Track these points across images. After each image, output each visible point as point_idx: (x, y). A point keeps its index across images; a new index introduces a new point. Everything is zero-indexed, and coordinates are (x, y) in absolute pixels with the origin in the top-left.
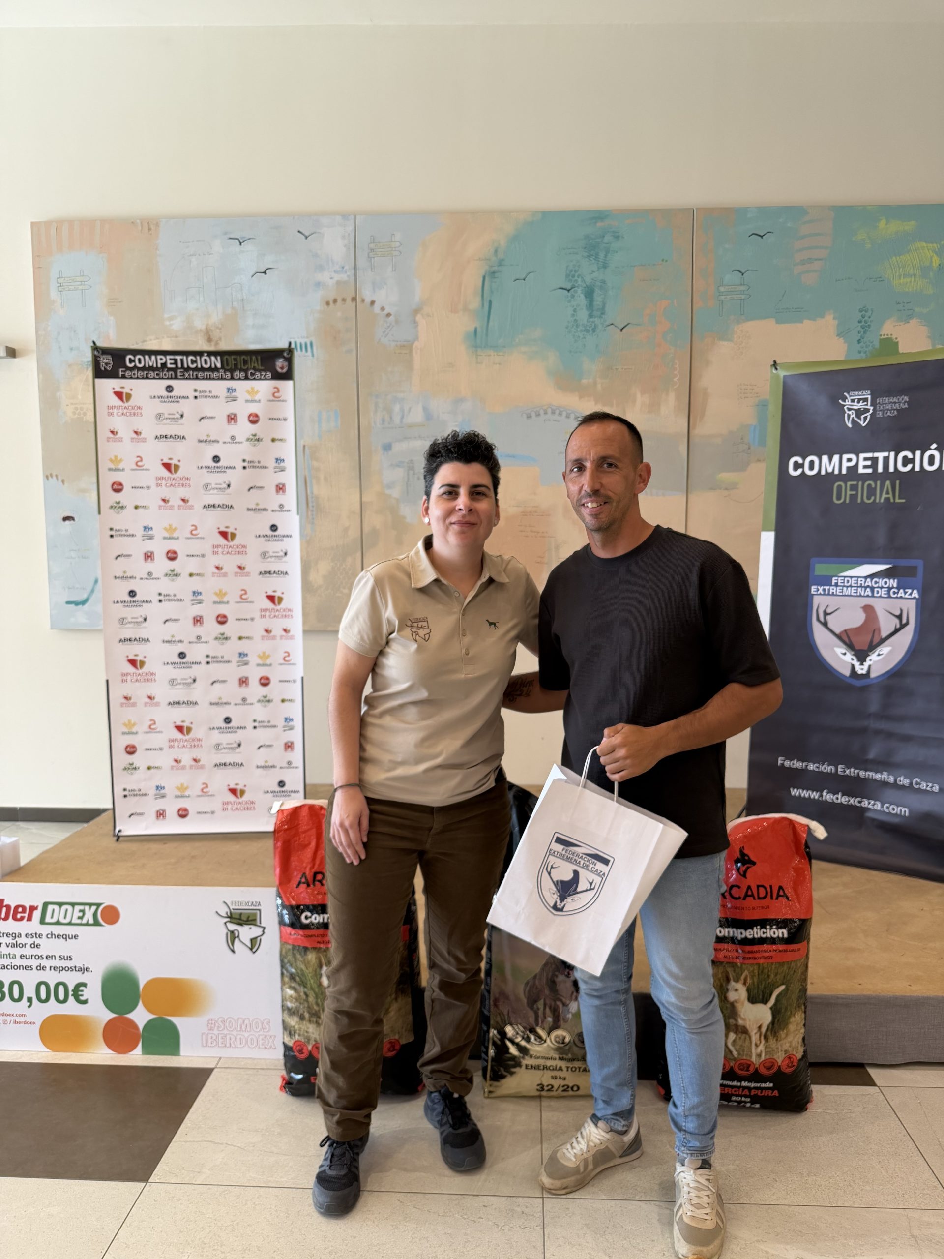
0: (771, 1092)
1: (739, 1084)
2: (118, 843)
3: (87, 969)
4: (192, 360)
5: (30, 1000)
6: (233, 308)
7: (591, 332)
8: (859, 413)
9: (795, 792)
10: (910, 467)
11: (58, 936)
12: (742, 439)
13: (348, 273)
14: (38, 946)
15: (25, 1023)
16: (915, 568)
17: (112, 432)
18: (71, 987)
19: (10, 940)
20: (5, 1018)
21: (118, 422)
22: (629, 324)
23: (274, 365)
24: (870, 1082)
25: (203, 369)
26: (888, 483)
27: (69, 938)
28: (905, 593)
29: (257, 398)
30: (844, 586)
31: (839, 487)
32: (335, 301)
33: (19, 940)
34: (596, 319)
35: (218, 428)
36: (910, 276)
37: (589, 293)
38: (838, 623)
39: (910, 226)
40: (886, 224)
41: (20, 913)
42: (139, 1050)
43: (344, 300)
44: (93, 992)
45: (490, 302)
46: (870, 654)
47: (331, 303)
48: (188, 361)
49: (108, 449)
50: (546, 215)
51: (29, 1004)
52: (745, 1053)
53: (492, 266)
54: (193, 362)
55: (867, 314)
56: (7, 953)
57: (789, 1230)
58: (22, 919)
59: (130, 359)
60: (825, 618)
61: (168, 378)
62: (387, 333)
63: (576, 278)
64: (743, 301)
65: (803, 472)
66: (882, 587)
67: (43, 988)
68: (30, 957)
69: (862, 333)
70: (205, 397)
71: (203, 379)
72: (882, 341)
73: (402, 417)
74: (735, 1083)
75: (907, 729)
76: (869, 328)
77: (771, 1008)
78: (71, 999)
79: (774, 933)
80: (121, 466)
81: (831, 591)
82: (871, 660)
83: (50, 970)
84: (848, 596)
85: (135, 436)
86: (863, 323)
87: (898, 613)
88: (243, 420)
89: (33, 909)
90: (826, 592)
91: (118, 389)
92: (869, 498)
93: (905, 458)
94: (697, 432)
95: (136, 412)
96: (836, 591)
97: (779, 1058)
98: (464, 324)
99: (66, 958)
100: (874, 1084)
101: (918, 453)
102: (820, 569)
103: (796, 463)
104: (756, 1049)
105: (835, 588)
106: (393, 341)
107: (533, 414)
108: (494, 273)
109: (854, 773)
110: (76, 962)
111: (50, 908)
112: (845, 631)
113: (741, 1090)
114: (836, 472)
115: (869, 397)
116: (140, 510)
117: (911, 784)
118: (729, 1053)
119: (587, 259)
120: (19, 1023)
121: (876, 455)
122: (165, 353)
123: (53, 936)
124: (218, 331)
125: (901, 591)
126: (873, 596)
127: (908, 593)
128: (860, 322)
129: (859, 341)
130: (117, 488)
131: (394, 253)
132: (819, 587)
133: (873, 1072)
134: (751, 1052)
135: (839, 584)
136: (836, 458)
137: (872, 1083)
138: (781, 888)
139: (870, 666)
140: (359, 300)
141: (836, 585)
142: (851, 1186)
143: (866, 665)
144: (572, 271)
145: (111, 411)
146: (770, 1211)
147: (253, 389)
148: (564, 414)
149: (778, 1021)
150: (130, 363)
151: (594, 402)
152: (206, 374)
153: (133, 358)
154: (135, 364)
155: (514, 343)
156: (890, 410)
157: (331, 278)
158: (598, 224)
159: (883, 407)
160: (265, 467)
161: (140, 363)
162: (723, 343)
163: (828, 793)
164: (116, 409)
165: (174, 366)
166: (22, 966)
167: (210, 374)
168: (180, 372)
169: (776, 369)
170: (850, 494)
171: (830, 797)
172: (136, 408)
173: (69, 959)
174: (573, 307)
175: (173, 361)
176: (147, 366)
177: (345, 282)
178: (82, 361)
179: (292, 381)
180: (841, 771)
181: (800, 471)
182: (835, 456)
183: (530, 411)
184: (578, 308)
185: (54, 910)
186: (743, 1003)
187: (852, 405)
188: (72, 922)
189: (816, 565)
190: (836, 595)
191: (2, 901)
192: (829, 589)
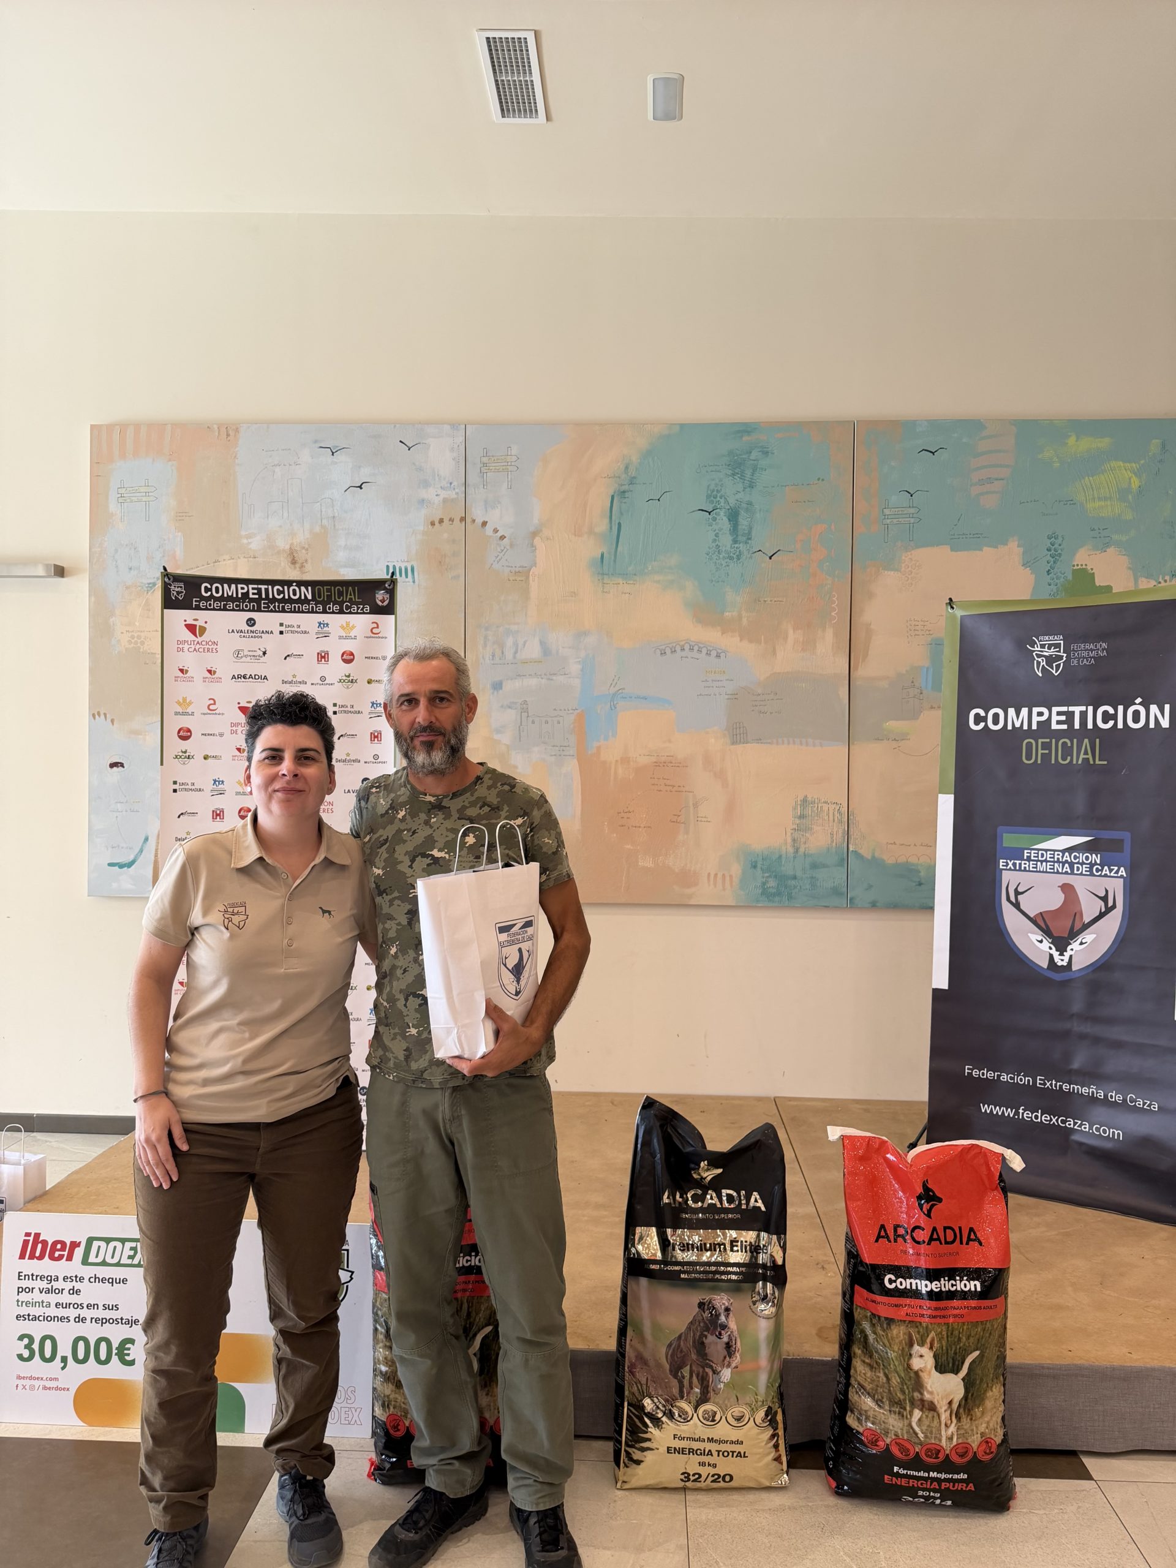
0: (965, 1485)
1: (926, 1475)
4: (278, 590)
5: (64, 1359)
6: (322, 526)
7: (735, 560)
8: (1050, 660)
9: (985, 1108)
10: (1111, 723)
11: (103, 1280)
12: (912, 682)
13: (457, 490)
14: (78, 1292)
15: (57, 1389)
16: (1122, 841)
17: (181, 671)
18: (115, 1345)
19: (44, 1285)
20: (33, 1382)
21: (188, 659)
22: (780, 550)
23: (373, 598)
24: (1086, 1475)
25: (290, 601)
26: (1086, 741)
27: (116, 1283)
28: (1110, 872)
29: (352, 634)
30: (1038, 861)
31: (1029, 745)
32: (441, 521)
33: (55, 1285)
34: (741, 545)
35: (305, 667)
36: (1106, 499)
37: (733, 516)
38: (1033, 904)
39: (1104, 443)
40: (1076, 441)
41: (59, 1250)
43: (452, 520)
45: (619, 524)
46: (1071, 942)
47: (437, 523)
48: (273, 591)
49: (176, 690)
50: (687, 430)
51: (63, 1364)
52: (933, 1436)
53: (622, 485)
54: (279, 592)
55: (1056, 541)
56: (40, 1301)
59: (206, 587)
60: (1016, 899)
61: (249, 610)
62: (499, 557)
63: (718, 499)
64: (911, 525)
65: (986, 725)
66: (1083, 864)
67: (81, 1345)
68: (67, 1306)
69: (1052, 563)
70: (292, 632)
71: (291, 612)
72: (1074, 571)
73: (516, 652)
74: (921, 1474)
75: (1116, 1033)
76: (1060, 557)
77: (963, 1379)
78: (115, 1359)
79: (965, 1286)
80: (189, 710)
81: (1023, 866)
82: (1072, 950)
83: (91, 1322)
84: (1043, 872)
86: (1053, 551)
87: (1102, 894)
88: (335, 658)
90: (1018, 868)
91: (190, 622)
92: (1064, 759)
93: (1105, 713)
94: (860, 673)
95: (211, 647)
96: (1029, 866)
97: (974, 1442)
98: (590, 549)
99: (111, 1308)
100: (1090, 1478)
101: (1121, 708)
102: (1009, 839)
103: (977, 715)
104: (946, 1431)
105: (1027, 863)
106: (508, 566)
107: (668, 651)
108: (624, 492)
109: (1056, 1086)
110: (123, 1313)
111: (96, 1244)
112: (1042, 913)
113: (929, 1483)
114: (1025, 727)
115: (1062, 642)
117: (1124, 1100)
119: (731, 478)
120: (49, 1388)
121: (1071, 709)
122: (247, 582)
123: (97, 1280)
124: (304, 551)
125: (1106, 868)
126: (1072, 873)
127: (1114, 871)
128: (1049, 550)
129: (1048, 572)
130: (185, 735)
131: (510, 468)
132: (1009, 861)
133: (1088, 1461)
134: (940, 1434)
135: (1032, 858)
136: (1024, 711)
137: (1088, 1476)
138: (971, 1230)
139: (1071, 956)
140: (468, 520)
141: (1029, 859)
143: (1067, 955)
144: (713, 491)
145: (181, 646)
147: (348, 624)
148: (704, 651)
149: (972, 1395)
150: (206, 592)
151: (738, 639)
152: (295, 607)
153: (209, 586)
154: (212, 594)
155: (646, 571)
156: (1086, 658)
157: (437, 495)
158: (744, 439)
159: (1078, 654)
160: (359, 712)
161: (217, 592)
162: (889, 573)
163: (1025, 1110)
164: (186, 644)
165: (257, 596)
166: (58, 1317)
167: (299, 607)
168: (264, 603)
169: (952, 608)
170: (1042, 754)
171: (1027, 1115)
172: (210, 643)
173: (114, 1308)
174: (715, 531)
175: (256, 591)
176: (225, 595)
177: (453, 500)
178: (142, 583)
179: (393, 616)
180: (1040, 1084)
181: (982, 725)
182: (1023, 709)
183: (663, 647)
184: (720, 533)
185: (99, 1247)
186: (930, 1372)
187: (1042, 651)
188: (121, 1262)
189: (1004, 834)
190: (1029, 871)
191: (37, 1235)
192: (1020, 864)
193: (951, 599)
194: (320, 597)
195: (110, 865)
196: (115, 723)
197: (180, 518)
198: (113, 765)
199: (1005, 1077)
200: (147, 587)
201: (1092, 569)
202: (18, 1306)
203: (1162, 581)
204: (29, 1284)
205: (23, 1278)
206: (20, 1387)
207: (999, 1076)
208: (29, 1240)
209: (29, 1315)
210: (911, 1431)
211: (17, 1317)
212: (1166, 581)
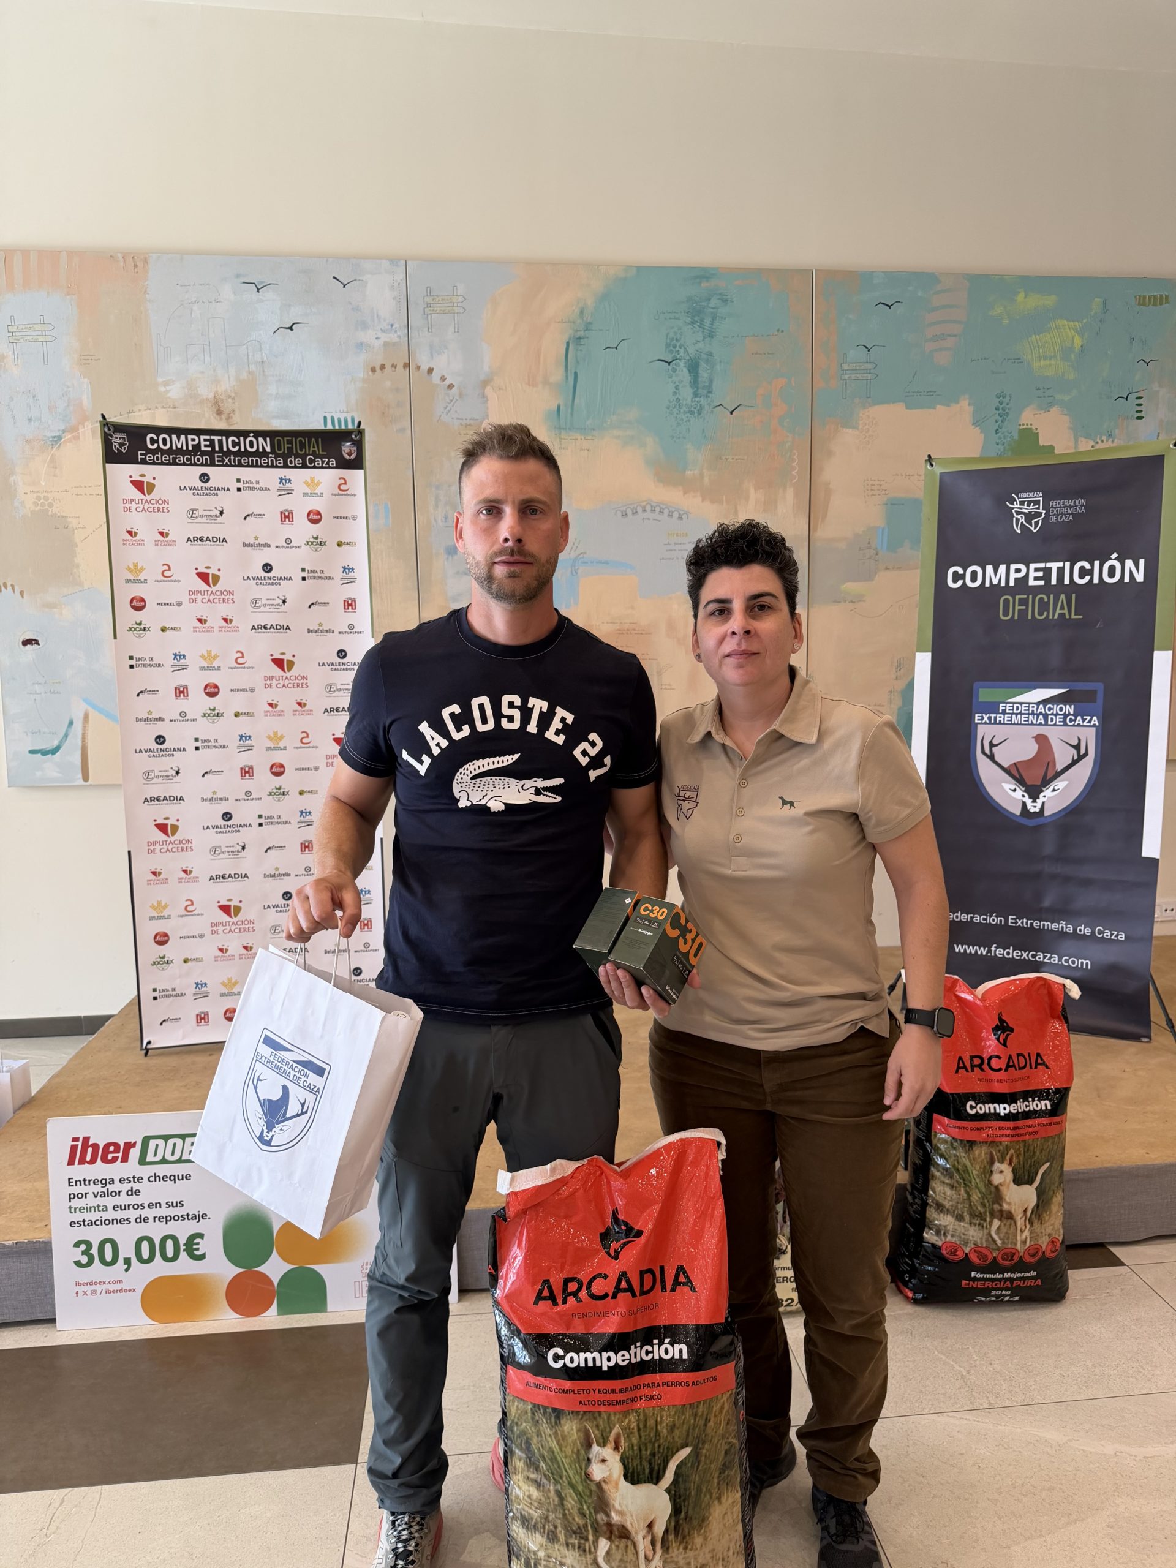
0: (1033, 1281)
1: (1001, 1276)
2: (147, 1058)
3: (204, 1216)
4: (233, 441)
5: (127, 1261)
6: (250, 372)
7: (696, 415)
8: (1029, 517)
9: (960, 949)
10: (1087, 578)
11: (164, 1178)
12: (869, 543)
13: (399, 333)
14: (137, 1192)
15: (122, 1291)
16: (1095, 692)
17: (130, 533)
18: (182, 1241)
19: (98, 1188)
20: (94, 1287)
21: (137, 520)
22: (740, 405)
23: (340, 450)
24: (1117, 1262)
25: (247, 454)
26: (1063, 596)
27: (179, 1179)
28: (1084, 720)
29: (318, 491)
30: (1013, 714)
31: (1007, 601)
32: (383, 367)
33: (111, 1188)
34: (702, 399)
35: (269, 528)
36: (1051, 358)
37: (693, 367)
38: (1006, 755)
39: (1050, 301)
40: (1025, 297)
41: (112, 1152)
42: (274, 1309)
43: (394, 366)
44: (213, 1244)
45: (576, 374)
46: (1044, 789)
47: (378, 369)
48: (228, 443)
49: (127, 556)
50: (643, 273)
51: (126, 1266)
52: (1010, 1241)
53: (577, 331)
54: (234, 444)
55: (1004, 400)
56: (96, 1205)
57: (1097, 1425)
58: (114, 1160)
59: (152, 439)
60: (991, 751)
61: (202, 465)
62: (448, 408)
63: (677, 348)
64: (869, 381)
65: (964, 584)
66: (1057, 714)
67: (145, 1245)
68: (126, 1207)
69: (1000, 422)
70: (251, 489)
71: (248, 466)
72: (1021, 432)
74: (997, 1276)
75: (1087, 871)
76: (1007, 416)
77: (1036, 1189)
78: (183, 1255)
79: (1037, 1105)
80: (142, 577)
81: (998, 719)
82: (1045, 796)
83: (155, 1221)
84: (1018, 724)
85: (160, 537)
86: (1001, 410)
87: (1075, 743)
88: (301, 518)
89: (129, 1146)
90: (993, 721)
91: (136, 478)
92: (1040, 614)
93: (1082, 568)
94: (820, 534)
95: (162, 506)
96: (1004, 719)
97: (1043, 1243)
98: (546, 398)
99: (175, 1205)
100: (1122, 1264)
101: (1097, 564)
102: (985, 694)
103: (955, 573)
104: (1021, 1236)
105: (1002, 716)
106: (458, 419)
107: (629, 512)
108: (580, 338)
109: (1027, 924)
110: (190, 1209)
111: (152, 1143)
112: (1015, 764)
113: (1002, 1283)
114: (1003, 584)
115: (1041, 499)
116: (168, 632)
117: (1093, 933)
118: (992, 1242)
119: (690, 326)
120: (113, 1292)
121: (1049, 565)
122: (199, 432)
123: (157, 1178)
124: (230, 400)
125: (1079, 718)
126: (1046, 724)
127: (1087, 721)
128: (997, 409)
129: (997, 431)
130: (138, 604)
131: (457, 310)
132: (984, 715)
133: (1115, 1250)
134: (1016, 1240)
135: (1007, 711)
136: (1002, 568)
137: (1119, 1263)
138: (1038, 1055)
139: (1043, 803)
140: (412, 366)
141: (1004, 712)
142: (1140, 1372)
143: (1039, 802)
145: (127, 505)
146: (1069, 1408)
147: (312, 479)
148: (666, 512)
149: (1043, 1202)
150: (152, 444)
151: (700, 499)
152: (252, 460)
153: (155, 438)
154: (159, 446)
155: (605, 425)
156: (1065, 515)
157: (377, 338)
158: (702, 285)
159: (1057, 511)
160: (330, 578)
161: (165, 443)
162: (848, 430)
163: (997, 948)
164: (133, 503)
165: (209, 449)
166: (116, 1220)
167: (257, 460)
168: (218, 457)
169: (932, 465)
170: (1019, 610)
171: (999, 952)
172: (160, 502)
173: (179, 1205)
174: (675, 383)
175: (208, 443)
176: (174, 448)
177: (394, 344)
178: (45, 436)
179: (362, 471)
180: (1012, 923)
181: (960, 582)
182: (1001, 566)
183: (624, 508)
184: (681, 385)
185: (157, 1145)
186: (1008, 1186)
187: (1021, 508)
188: (183, 1159)
189: (980, 690)
190: (1004, 724)
191: (86, 1140)
192: (995, 718)
193: (929, 456)
194: (279, 449)
195: (32, 752)
196: (25, 595)
197: (85, 362)
198: (26, 642)
199: (977, 919)
200: (51, 441)
201: (1036, 429)
202: (71, 1212)
203: (1100, 442)
204: (82, 1189)
205: (74, 1184)
206: (81, 1293)
207: (972, 918)
208: (77, 1145)
209: (84, 1221)
210: (990, 1239)
211: (71, 1224)
212: (1102, 441)
